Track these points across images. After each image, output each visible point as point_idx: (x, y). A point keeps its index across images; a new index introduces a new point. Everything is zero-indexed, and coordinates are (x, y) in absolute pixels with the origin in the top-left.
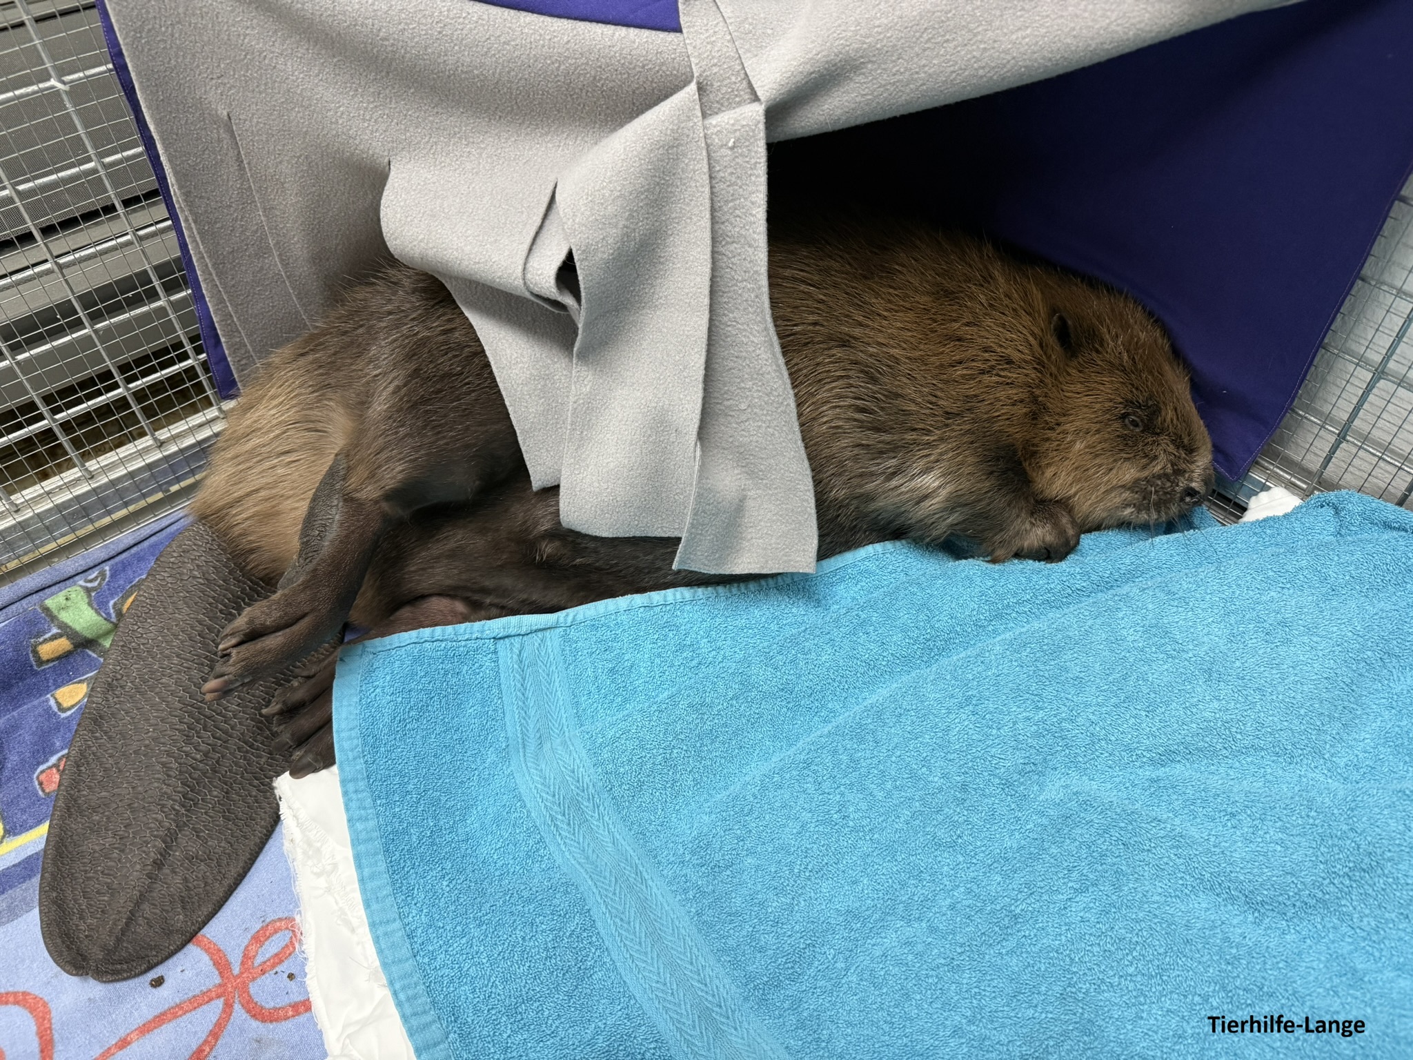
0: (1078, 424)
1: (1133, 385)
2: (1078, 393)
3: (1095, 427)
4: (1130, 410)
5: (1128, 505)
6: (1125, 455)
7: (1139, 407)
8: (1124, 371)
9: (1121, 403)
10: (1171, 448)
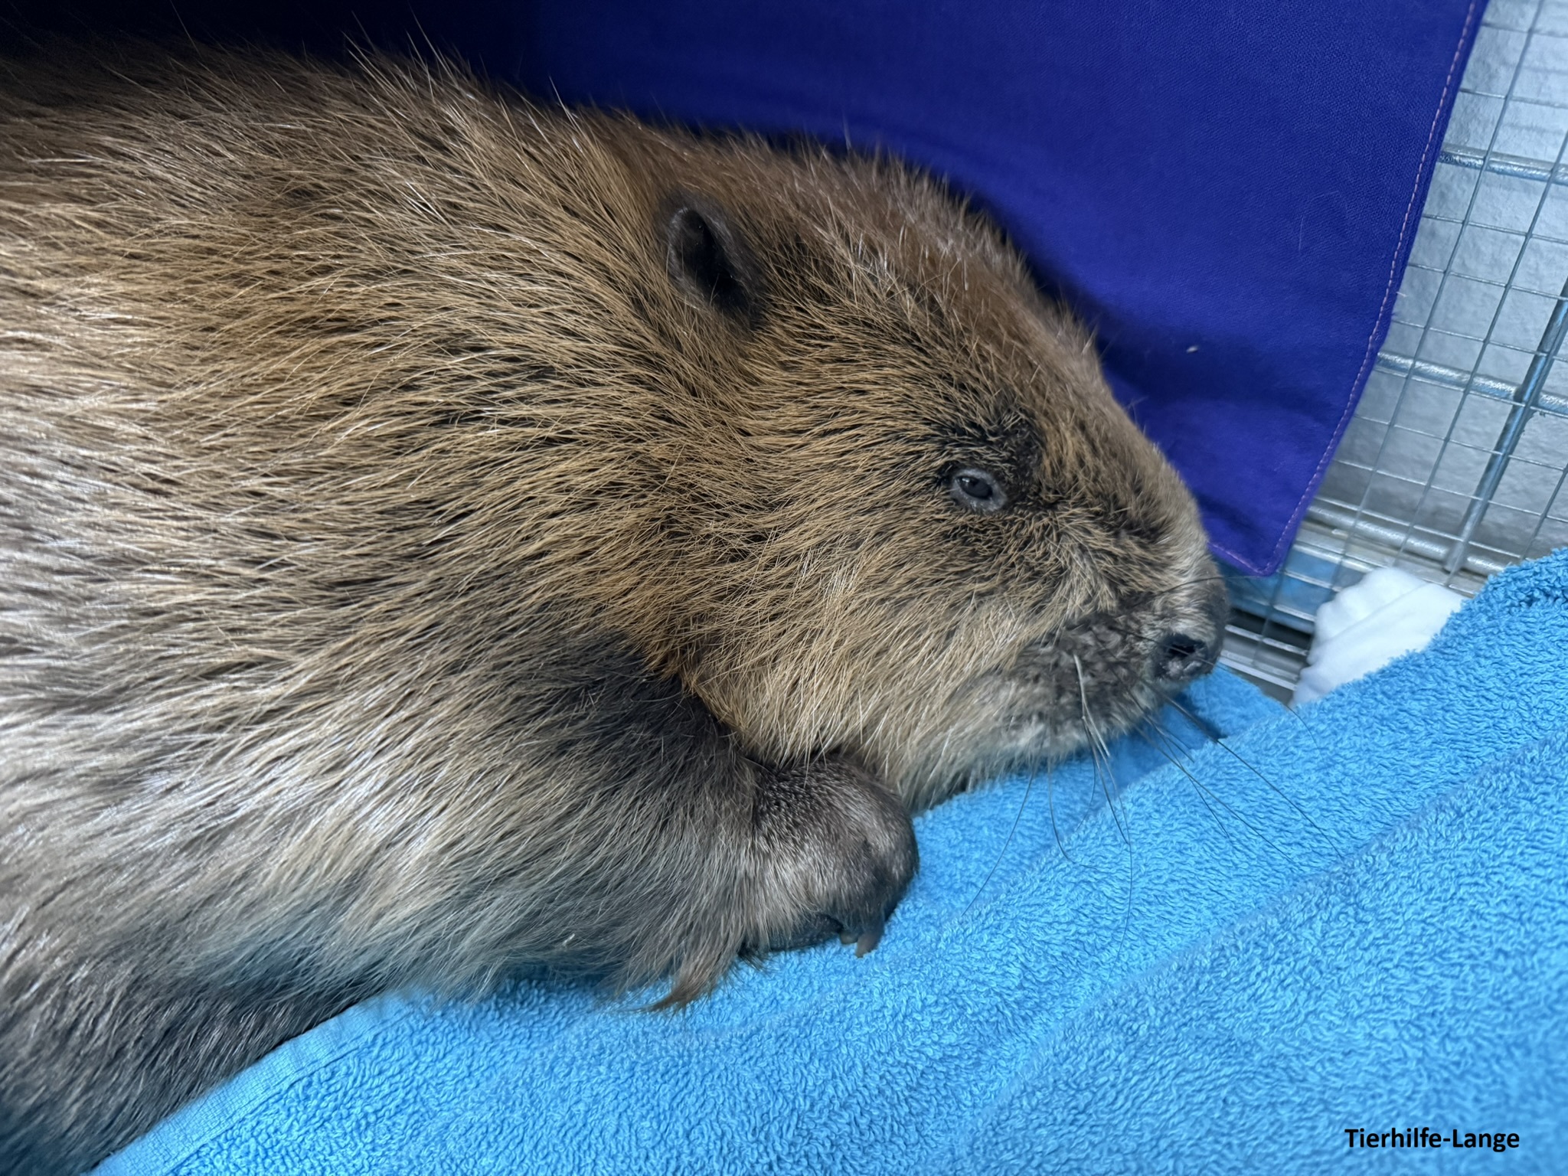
0: (820, 523)
1: (947, 378)
2: (798, 432)
3: (870, 524)
4: (958, 454)
5: (1022, 719)
6: (979, 587)
7: (983, 440)
8: (913, 340)
9: (926, 438)
10: (1099, 538)
